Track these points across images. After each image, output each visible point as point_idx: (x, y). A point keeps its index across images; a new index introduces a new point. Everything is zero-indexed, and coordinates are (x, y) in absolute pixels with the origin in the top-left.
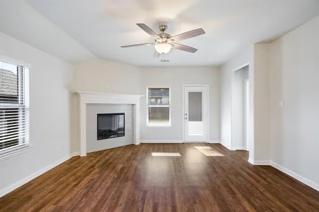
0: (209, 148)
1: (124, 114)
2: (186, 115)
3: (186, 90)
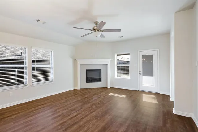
1: (101, 70)
2: (141, 71)
3: (141, 55)
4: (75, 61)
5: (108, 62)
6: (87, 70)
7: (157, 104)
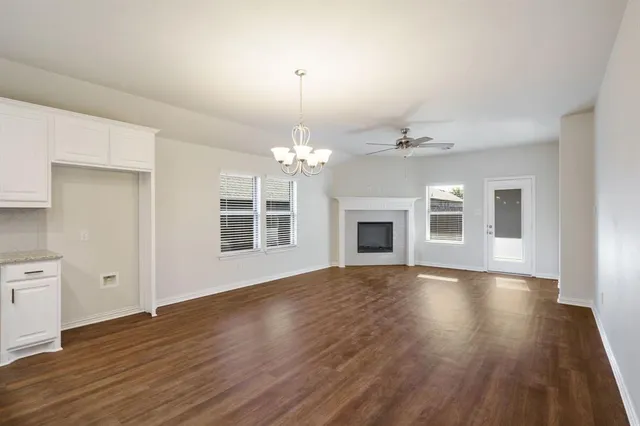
0: (524, 281)
1: (391, 223)
2: (491, 227)
3: (491, 187)
4: (333, 203)
5: (408, 203)
6: (359, 223)
7: (527, 292)
